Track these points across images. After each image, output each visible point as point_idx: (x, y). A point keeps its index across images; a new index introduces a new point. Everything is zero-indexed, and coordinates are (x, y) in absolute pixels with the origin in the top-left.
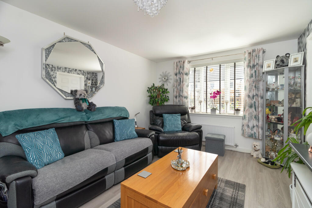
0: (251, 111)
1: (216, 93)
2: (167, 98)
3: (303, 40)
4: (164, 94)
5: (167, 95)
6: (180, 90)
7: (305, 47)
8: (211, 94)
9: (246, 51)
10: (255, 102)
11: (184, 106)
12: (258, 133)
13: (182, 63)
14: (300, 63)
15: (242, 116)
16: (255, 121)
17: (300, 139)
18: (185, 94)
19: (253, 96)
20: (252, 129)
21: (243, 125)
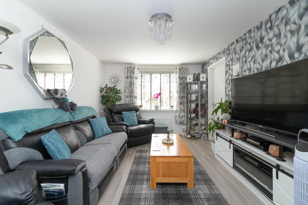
0: (181, 107)
1: (159, 95)
2: (120, 98)
3: (206, 67)
4: (117, 95)
5: (120, 95)
6: (131, 91)
7: (207, 71)
8: (154, 95)
9: (178, 68)
10: (183, 101)
11: (134, 105)
12: (185, 120)
13: (133, 68)
14: (205, 80)
15: (175, 110)
16: (183, 113)
17: (205, 121)
18: (135, 94)
19: (182, 97)
20: (181, 119)
21: (176, 116)
